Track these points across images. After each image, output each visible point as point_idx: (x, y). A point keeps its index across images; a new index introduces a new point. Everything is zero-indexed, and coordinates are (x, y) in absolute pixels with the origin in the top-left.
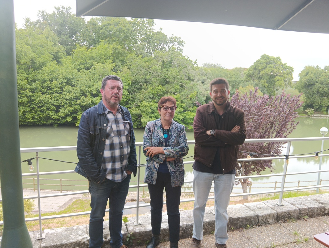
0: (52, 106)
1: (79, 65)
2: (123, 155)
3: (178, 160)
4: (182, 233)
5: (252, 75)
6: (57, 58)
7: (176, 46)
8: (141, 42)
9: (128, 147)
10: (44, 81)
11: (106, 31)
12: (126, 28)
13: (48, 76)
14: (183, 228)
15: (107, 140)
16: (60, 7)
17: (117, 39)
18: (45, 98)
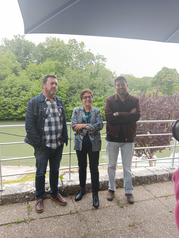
0: (12, 106)
1: (31, 76)
2: (57, 130)
3: (96, 133)
4: (101, 187)
5: (156, 82)
6: (15, 72)
7: (101, 61)
8: (75, 59)
9: (61, 125)
10: (7, 88)
11: (50, 52)
12: (65, 49)
13: (9, 84)
14: (102, 183)
15: (46, 119)
16: (17, 35)
17: (58, 58)
18: (7, 100)
